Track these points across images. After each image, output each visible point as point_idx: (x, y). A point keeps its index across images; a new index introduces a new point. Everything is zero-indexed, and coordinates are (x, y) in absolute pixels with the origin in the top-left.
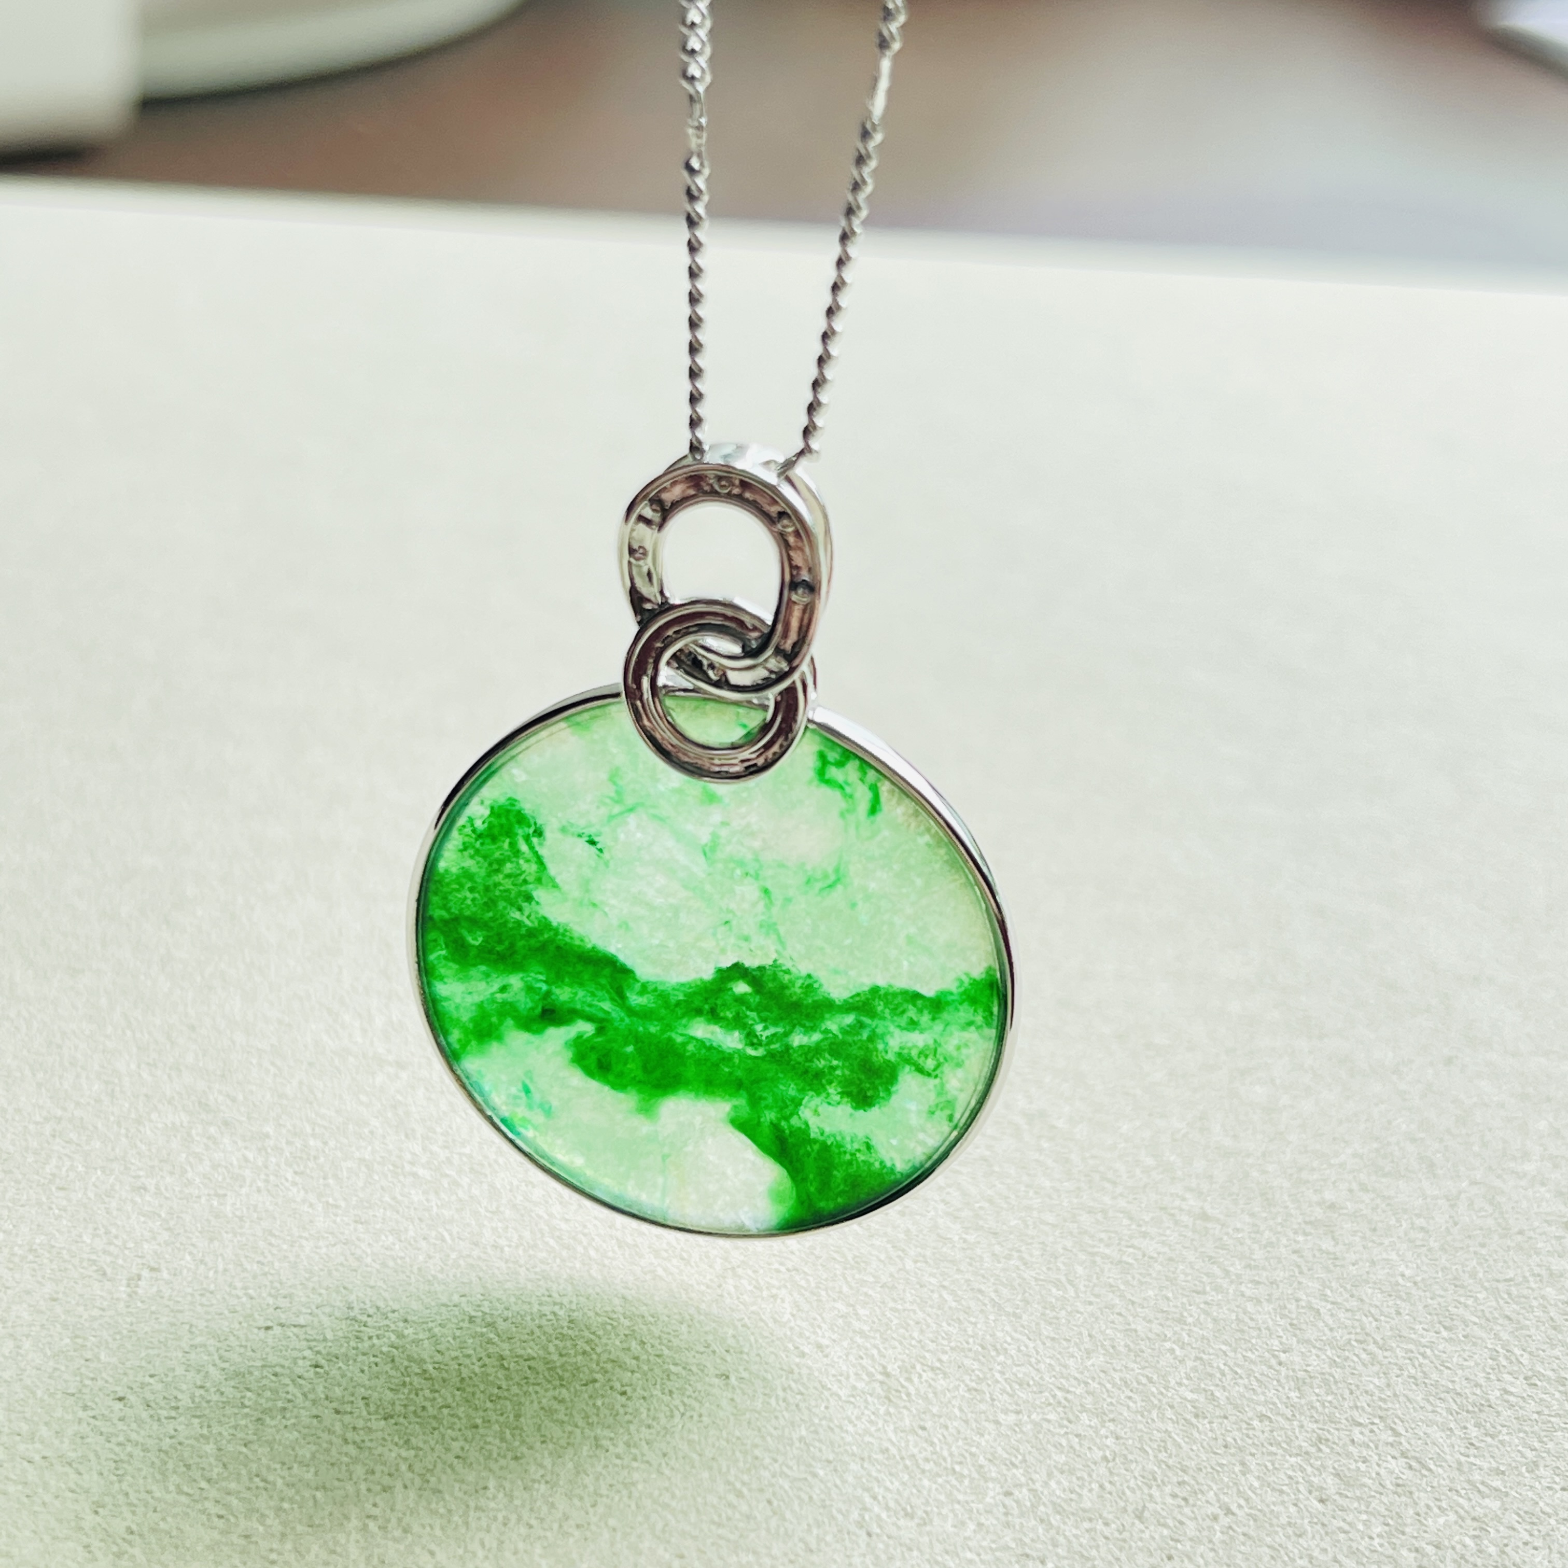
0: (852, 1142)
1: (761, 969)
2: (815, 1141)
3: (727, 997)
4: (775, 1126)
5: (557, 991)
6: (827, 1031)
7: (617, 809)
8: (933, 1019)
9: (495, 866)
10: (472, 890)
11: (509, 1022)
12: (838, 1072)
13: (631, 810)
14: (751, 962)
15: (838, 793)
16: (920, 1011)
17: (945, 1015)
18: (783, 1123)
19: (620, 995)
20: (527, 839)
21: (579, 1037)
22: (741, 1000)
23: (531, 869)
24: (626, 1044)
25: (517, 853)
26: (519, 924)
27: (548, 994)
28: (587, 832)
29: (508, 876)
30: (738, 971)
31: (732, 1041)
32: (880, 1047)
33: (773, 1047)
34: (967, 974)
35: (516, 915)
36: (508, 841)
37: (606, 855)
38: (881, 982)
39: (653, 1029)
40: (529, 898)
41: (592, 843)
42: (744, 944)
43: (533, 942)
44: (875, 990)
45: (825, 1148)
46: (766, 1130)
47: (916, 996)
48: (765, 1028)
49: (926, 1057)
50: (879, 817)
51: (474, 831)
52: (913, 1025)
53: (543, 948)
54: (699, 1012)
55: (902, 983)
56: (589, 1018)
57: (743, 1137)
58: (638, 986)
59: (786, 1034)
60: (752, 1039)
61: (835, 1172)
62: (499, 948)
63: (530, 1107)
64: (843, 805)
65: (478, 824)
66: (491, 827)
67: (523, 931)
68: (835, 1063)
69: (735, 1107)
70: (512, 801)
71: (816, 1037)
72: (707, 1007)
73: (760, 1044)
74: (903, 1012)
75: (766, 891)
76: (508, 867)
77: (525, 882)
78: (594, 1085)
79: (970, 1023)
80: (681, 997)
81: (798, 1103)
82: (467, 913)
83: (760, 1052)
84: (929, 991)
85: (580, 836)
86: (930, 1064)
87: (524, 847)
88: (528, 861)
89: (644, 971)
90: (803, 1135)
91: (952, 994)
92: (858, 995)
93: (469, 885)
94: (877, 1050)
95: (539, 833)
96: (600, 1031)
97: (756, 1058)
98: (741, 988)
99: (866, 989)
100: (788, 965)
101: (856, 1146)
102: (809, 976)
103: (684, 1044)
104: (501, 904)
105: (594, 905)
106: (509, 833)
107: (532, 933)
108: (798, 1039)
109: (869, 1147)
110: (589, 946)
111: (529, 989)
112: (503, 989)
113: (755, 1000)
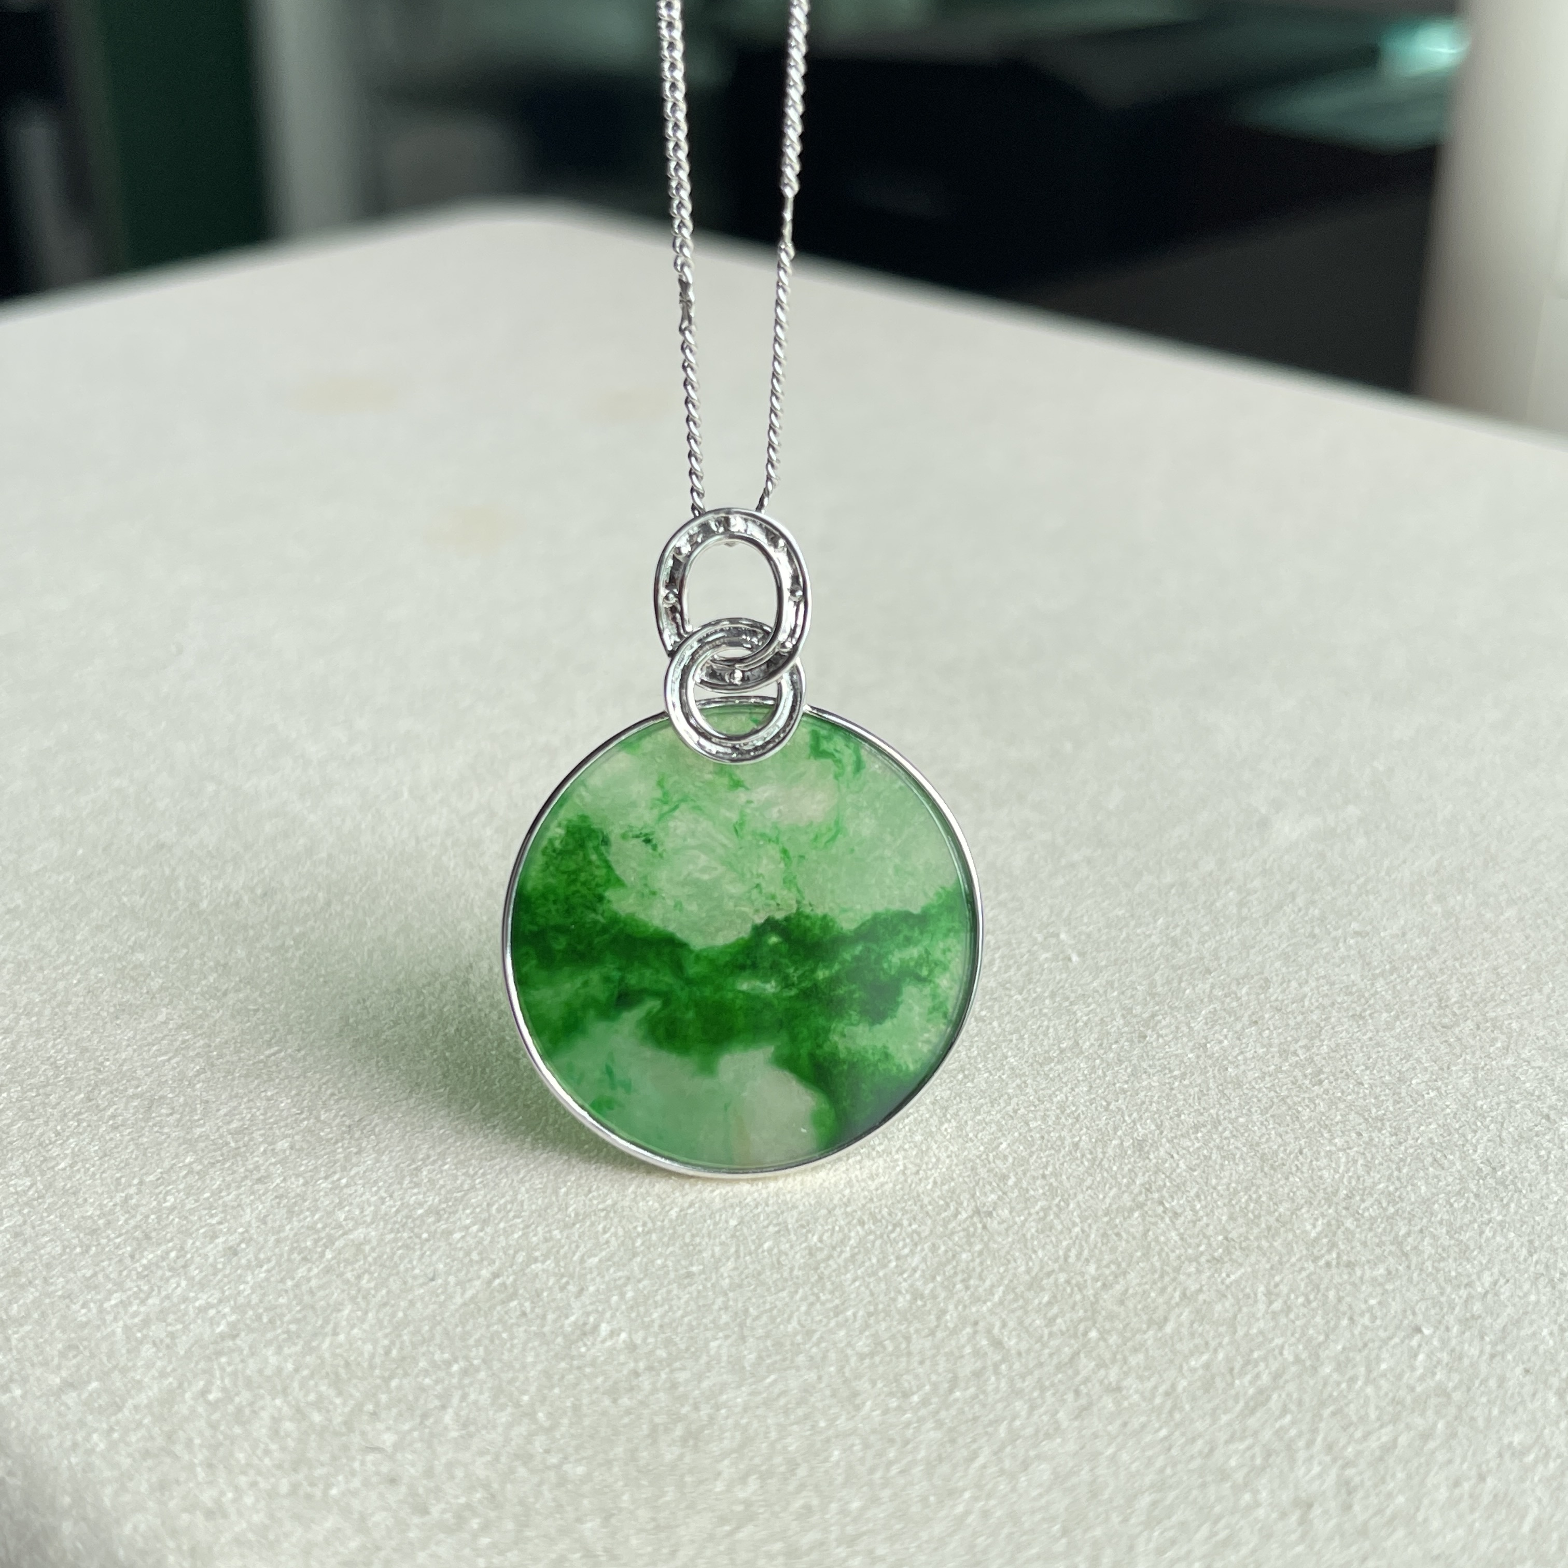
0: (873, 1054)
1: (787, 919)
2: (844, 1062)
3: (765, 949)
4: (812, 1055)
5: (629, 976)
6: (843, 963)
7: (666, 808)
8: (922, 933)
9: (573, 877)
10: (555, 902)
11: (592, 1013)
12: (856, 995)
13: (676, 807)
14: (779, 916)
15: (829, 761)
16: (912, 928)
17: (931, 928)
18: (818, 1052)
19: (678, 968)
20: (596, 849)
21: (649, 1013)
22: (774, 949)
23: (601, 872)
24: (687, 1008)
25: (590, 862)
26: (595, 922)
27: (622, 979)
28: (644, 831)
29: (584, 884)
30: (771, 925)
31: (770, 987)
32: (885, 966)
33: (803, 985)
34: (943, 888)
35: (593, 915)
36: (581, 854)
37: (660, 849)
38: (880, 909)
39: (708, 991)
40: (601, 898)
41: (648, 841)
42: (772, 902)
43: (606, 936)
44: (876, 918)
45: (853, 1065)
46: (805, 1062)
47: (906, 917)
48: (796, 969)
49: (921, 965)
50: (863, 771)
51: (554, 851)
52: (908, 941)
53: (615, 940)
54: (743, 968)
55: (897, 906)
56: (656, 994)
57: (787, 1073)
58: (692, 957)
59: (813, 971)
60: (786, 983)
61: (863, 1086)
62: (580, 947)
63: (613, 1086)
64: (834, 768)
65: (557, 844)
66: (567, 844)
67: (598, 928)
68: (854, 987)
69: (777, 1048)
70: (584, 818)
71: (837, 967)
72: (749, 962)
73: (793, 985)
74: (900, 932)
75: (785, 852)
76: (583, 877)
77: (598, 885)
78: (664, 1054)
79: (950, 930)
80: (728, 958)
81: (827, 1031)
82: (552, 923)
83: (793, 992)
84: (916, 910)
85: (637, 837)
86: (924, 972)
87: (594, 857)
88: (598, 867)
89: (697, 943)
90: (834, 1058)
91: (934, 907)
92: (863, 924)
93: (552, 897)
94: (882, 969)
95: (606, 842)
96: (666, 1003)
97: (791, 997)
98: (774, 939)
99: (869, 917)
100: (807, 910)
101: (877, 1057)
102: (825, 917)
103: (733, 1000)
104: (579, 910)
105: (654, 893)
106: (582, 845)
107: (605, 930)
108: (821, 974)
109: (887, 1056)
110: (652, 930)
111: (607, 979)
112: (586, 984)
113: (784, 948)
